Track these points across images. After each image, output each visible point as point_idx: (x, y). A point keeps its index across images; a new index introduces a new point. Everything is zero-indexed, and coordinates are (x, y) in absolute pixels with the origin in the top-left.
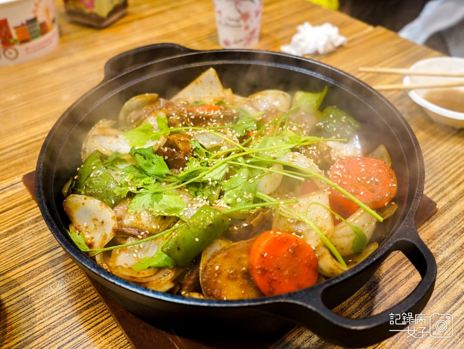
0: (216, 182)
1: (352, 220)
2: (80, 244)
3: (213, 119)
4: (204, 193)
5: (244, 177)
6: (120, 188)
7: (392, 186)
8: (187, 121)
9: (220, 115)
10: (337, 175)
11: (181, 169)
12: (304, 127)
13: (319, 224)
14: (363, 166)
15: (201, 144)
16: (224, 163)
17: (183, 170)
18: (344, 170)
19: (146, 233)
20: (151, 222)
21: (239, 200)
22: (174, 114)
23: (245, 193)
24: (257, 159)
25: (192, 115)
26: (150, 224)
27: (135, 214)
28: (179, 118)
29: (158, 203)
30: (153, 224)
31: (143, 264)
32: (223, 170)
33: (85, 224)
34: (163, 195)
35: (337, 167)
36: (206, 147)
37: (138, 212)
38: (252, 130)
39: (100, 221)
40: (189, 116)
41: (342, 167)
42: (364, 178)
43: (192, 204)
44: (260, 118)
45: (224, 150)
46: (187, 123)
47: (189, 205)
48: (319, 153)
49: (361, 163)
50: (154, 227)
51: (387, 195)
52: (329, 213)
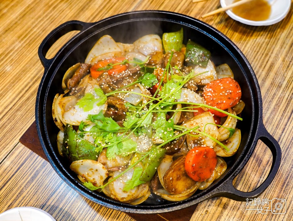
0: (149, 125)
1: (227, 125)
2: (91, 187)
3: (126, 78)
4: (142, 131)
5: (164, 119)
6: (97, 148)
7: (239, 92)
8: (113, 86)
9: (130, 74)
10: (209, 95)
11: (123, 120)
12: (179, 63)
13: (211, 133)
14: (221, 85)
15: (131, 103)
16: (150, 112)
17: (124, 121)
18: (212, 91)
19: (122, 167)
20: (123, 160)
21: (165, 133)
22: (103, 84)
23: (168, 128)
24: (166, 104)
25: (114, 81)
26: (123, 162)
27: (113, 160)
28: (107, 86)
29: (122, 149)
30: (124, 161)
31: (128, 185)
32: (150, 117)
33: (86, 173)
34: (123, 143)
35: (208, 90)
36: (135, 105)
37: (114, 158)
38: (156, 84)
39: (95, 169)
40: (113, 82)
41: (211, 90)
42: (224, 92)
43: (140, 143)
44: (148, 61)
45: (145, 103)
46: (114, 88)
47: (139, 144)
48: (195, 83)
49: (220, 84)
50: (125, 162)
51: (237, 98)
52: (216, 126)
